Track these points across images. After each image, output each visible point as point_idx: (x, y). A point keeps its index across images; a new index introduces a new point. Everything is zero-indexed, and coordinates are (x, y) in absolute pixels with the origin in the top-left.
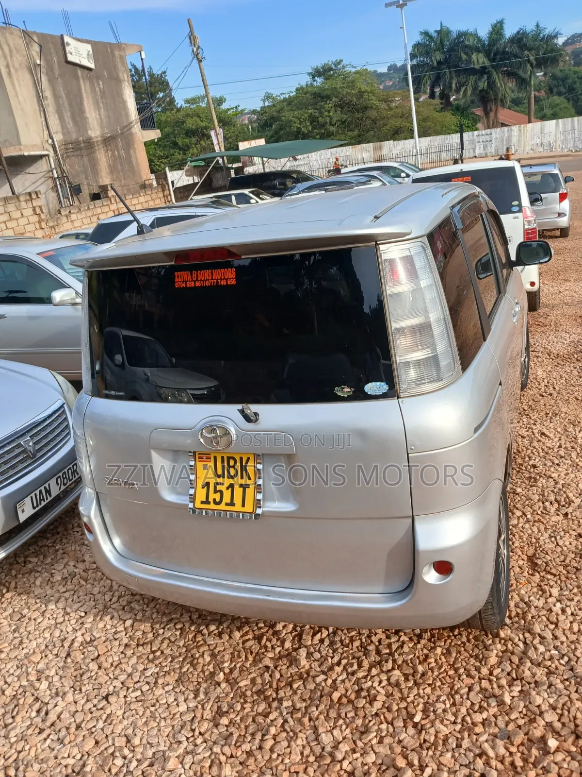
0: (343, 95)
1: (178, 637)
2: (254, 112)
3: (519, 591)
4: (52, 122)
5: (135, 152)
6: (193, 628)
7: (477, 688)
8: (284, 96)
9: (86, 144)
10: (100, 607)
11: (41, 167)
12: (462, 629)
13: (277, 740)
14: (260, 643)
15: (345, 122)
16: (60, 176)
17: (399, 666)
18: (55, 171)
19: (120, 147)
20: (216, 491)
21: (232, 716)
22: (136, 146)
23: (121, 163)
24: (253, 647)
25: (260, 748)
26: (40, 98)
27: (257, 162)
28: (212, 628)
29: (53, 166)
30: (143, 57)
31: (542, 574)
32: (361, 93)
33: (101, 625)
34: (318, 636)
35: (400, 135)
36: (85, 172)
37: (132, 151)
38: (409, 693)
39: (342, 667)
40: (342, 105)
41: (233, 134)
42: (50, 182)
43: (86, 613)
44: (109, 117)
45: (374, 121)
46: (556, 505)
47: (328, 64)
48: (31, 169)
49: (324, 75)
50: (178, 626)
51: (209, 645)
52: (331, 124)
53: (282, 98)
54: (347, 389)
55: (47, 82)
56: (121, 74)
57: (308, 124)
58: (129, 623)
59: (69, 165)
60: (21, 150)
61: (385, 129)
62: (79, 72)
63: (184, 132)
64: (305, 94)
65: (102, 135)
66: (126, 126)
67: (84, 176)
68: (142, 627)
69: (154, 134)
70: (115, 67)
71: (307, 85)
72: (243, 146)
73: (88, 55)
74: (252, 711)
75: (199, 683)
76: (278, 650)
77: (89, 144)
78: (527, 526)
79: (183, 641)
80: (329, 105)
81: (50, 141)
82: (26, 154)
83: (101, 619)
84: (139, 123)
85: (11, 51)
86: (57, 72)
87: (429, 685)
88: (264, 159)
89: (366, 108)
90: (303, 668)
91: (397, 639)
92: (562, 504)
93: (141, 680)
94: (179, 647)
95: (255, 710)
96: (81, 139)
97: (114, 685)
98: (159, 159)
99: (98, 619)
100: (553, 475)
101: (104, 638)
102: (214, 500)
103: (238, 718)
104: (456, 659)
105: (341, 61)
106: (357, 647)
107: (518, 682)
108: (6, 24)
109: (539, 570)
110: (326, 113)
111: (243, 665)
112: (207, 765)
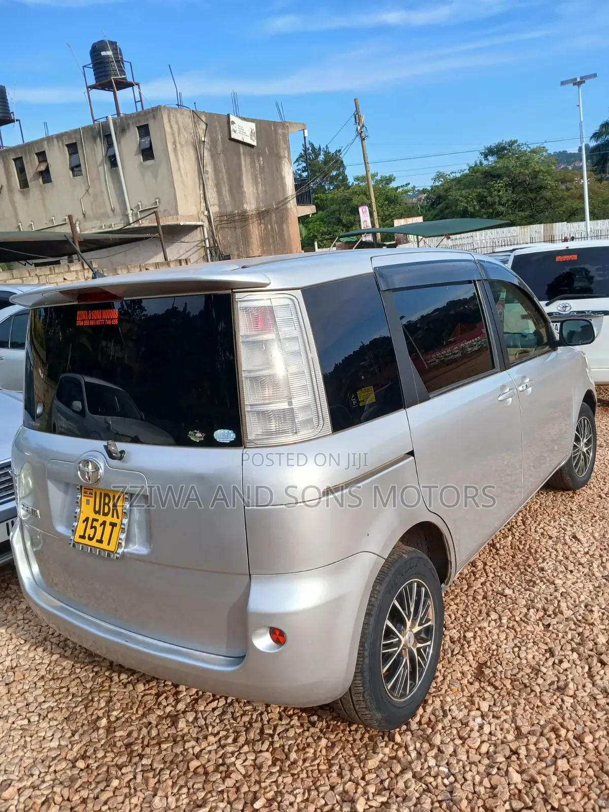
0: (515, 174)
1: (90, 679)
2: (424, 191)
3: (444, 697)
4: (209, 194)
5: (288, 227)
6: (107, 674)
7: (340, 789)
8: (454, 175)
9: (240, 217)
10: (40, 639)
11: (196, 236)
12: (360, 726)
13: (116, 794)
14: (157, 699)
15: (516, 202)
16: (212, 245)
17: (274, 749)
18: (207, 241)
19: (273, 223)
20: (92, 527)
21: (91, 761)
22: (290, 221)
23: (273, 237)
24: (149, 702)
25: (96, 798)
26: (201, 173)
27: (412, 239)
28: (123, 676)
29: (206, 236)
30: (306, 135)
31: (482, 684)
32: (535, 175)
33: (31, 655)
34: (214, 704)
35: (577, 217)
36: (237, 244)
37: (285, 226)
38: (266, 778)
39: (217, 738)
40: (514, 185)
41: (397, 212)
42: (202, 250)
43: (26, 641)
44: (266, 191)
45: (549, 202)
46: (541, 614)
47: (502, 143)
48: (186, 239)
49: (497, 153)
50: (95, 669)
51: (110, 692)
52: (500, 204)
53: (452, 176)
54: (199, 435)
55: (209, 157)
56: (282, 151)
57: (475, 203)
58: (55, 657)
59: (222, 236)
60: (178, 219)
61: (560, 211)
62: (242, 149)
63: (349, 209)
64: (476, 173)
65: (257, 209)
66: (282, 201)
67: (235, 247)
68: (64, 664)
69: (309, 210)
70: (277, 144)
71: (476, 165)
72: (398, 223)
73: (251, 132)
74: (112, 761)
75: (83, 725)
76: (169, 709)
77: (244, 217)
78: (496, 631)
79: (91, 683)
80: (500, 184)
81: (206, 213)
82: (182, 224)
83: (35, 649)
84: (295, 199)
85: (179, 129)
86: (220, 148)
87: (293, 775)
88: (420, 237)
89: (540, 188)
90: (181, 731)
91: (287, 722)
92: (548, 613)
93: (36, 711)
94: (86, 688)
95: (115, 760)
96: (236, 212)
97: (9, 709)
98: (322, 235)
99: (33, 648)
100: (557, 581)
101: (27, 667)
102: (89, 535)
103: (96, 765)
104: (337, 754)
105: (516, 141)
106: (244, 723)
107: (387, 793)
108: (178, 105)
109: (482, 679)
110: (495, 193)
111: (130, 717)
112: (39, 801)
